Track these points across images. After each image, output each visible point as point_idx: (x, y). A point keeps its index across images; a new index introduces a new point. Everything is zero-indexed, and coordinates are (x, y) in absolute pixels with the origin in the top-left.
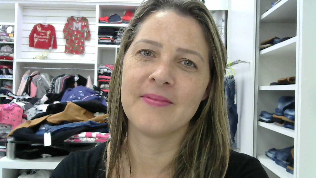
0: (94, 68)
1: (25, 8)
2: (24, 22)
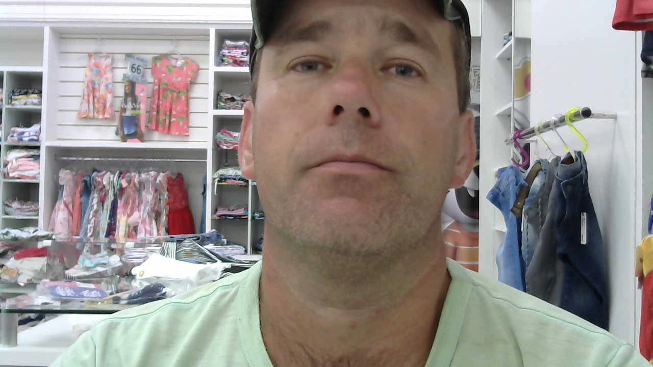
0: (206, 159)
1: (64, 37)
2: (62, 66)
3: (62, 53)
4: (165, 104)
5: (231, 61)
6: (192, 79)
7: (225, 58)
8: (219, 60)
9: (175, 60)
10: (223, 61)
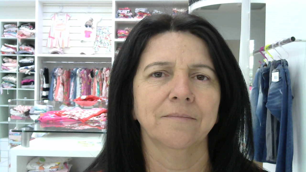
0: (111, 62)
1: (45, 5)
2: (44, 18)
3: (44, 13)
5: (123, 16)
7: (120, 15)
8: (117, 15)
10: (119, 16)
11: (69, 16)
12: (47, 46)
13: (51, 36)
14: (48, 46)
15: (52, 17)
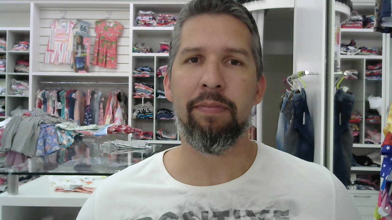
1: (42, 9)
2: (41, 26)
3: (41, 19)
4: (103, 50)
5: (143, 23)
6: (119, 34)
7: (139, 22)
8: (136, 23)
9: (109, 23)
11: (73, 23)
12: (44, 62)
13: (49, 49)
14: (46, 62)
15: (51, 24)
